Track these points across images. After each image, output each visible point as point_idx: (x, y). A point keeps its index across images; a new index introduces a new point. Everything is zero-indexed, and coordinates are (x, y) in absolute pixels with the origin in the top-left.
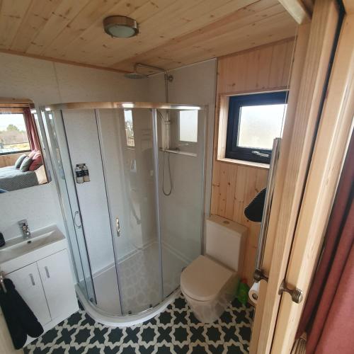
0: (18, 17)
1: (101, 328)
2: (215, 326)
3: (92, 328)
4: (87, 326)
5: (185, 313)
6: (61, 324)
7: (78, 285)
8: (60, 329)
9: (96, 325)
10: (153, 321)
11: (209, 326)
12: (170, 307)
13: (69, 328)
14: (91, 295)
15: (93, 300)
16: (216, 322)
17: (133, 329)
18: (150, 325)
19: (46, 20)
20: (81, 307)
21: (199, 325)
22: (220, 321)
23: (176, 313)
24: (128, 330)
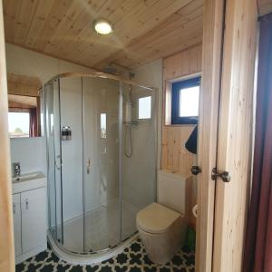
0: (44, 19)
1: (64, 265)
2: (168, 267)
3: (56, 265)
4: (52, 262)
5: (139, 256)
6: (29, 260)
7: (49, 229)
8: (28, 264)
9: (60, 262)
10: (111, 261)
11: (162, 267)
12: (126, 250)
13: (36, 264)
14: (59, 236)
15: (61, 241)
16: (168, 264)
17: (92, 266)
18: (108, 264)
19: (60, 21)
20: (49, 247)
21: (152, 265)
22: (171, 263)
23: (132, 255)
24: (88, 267)
